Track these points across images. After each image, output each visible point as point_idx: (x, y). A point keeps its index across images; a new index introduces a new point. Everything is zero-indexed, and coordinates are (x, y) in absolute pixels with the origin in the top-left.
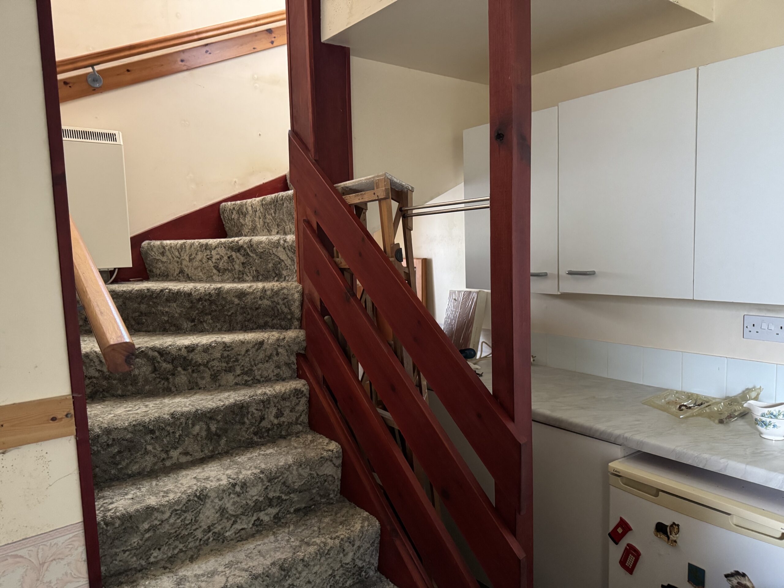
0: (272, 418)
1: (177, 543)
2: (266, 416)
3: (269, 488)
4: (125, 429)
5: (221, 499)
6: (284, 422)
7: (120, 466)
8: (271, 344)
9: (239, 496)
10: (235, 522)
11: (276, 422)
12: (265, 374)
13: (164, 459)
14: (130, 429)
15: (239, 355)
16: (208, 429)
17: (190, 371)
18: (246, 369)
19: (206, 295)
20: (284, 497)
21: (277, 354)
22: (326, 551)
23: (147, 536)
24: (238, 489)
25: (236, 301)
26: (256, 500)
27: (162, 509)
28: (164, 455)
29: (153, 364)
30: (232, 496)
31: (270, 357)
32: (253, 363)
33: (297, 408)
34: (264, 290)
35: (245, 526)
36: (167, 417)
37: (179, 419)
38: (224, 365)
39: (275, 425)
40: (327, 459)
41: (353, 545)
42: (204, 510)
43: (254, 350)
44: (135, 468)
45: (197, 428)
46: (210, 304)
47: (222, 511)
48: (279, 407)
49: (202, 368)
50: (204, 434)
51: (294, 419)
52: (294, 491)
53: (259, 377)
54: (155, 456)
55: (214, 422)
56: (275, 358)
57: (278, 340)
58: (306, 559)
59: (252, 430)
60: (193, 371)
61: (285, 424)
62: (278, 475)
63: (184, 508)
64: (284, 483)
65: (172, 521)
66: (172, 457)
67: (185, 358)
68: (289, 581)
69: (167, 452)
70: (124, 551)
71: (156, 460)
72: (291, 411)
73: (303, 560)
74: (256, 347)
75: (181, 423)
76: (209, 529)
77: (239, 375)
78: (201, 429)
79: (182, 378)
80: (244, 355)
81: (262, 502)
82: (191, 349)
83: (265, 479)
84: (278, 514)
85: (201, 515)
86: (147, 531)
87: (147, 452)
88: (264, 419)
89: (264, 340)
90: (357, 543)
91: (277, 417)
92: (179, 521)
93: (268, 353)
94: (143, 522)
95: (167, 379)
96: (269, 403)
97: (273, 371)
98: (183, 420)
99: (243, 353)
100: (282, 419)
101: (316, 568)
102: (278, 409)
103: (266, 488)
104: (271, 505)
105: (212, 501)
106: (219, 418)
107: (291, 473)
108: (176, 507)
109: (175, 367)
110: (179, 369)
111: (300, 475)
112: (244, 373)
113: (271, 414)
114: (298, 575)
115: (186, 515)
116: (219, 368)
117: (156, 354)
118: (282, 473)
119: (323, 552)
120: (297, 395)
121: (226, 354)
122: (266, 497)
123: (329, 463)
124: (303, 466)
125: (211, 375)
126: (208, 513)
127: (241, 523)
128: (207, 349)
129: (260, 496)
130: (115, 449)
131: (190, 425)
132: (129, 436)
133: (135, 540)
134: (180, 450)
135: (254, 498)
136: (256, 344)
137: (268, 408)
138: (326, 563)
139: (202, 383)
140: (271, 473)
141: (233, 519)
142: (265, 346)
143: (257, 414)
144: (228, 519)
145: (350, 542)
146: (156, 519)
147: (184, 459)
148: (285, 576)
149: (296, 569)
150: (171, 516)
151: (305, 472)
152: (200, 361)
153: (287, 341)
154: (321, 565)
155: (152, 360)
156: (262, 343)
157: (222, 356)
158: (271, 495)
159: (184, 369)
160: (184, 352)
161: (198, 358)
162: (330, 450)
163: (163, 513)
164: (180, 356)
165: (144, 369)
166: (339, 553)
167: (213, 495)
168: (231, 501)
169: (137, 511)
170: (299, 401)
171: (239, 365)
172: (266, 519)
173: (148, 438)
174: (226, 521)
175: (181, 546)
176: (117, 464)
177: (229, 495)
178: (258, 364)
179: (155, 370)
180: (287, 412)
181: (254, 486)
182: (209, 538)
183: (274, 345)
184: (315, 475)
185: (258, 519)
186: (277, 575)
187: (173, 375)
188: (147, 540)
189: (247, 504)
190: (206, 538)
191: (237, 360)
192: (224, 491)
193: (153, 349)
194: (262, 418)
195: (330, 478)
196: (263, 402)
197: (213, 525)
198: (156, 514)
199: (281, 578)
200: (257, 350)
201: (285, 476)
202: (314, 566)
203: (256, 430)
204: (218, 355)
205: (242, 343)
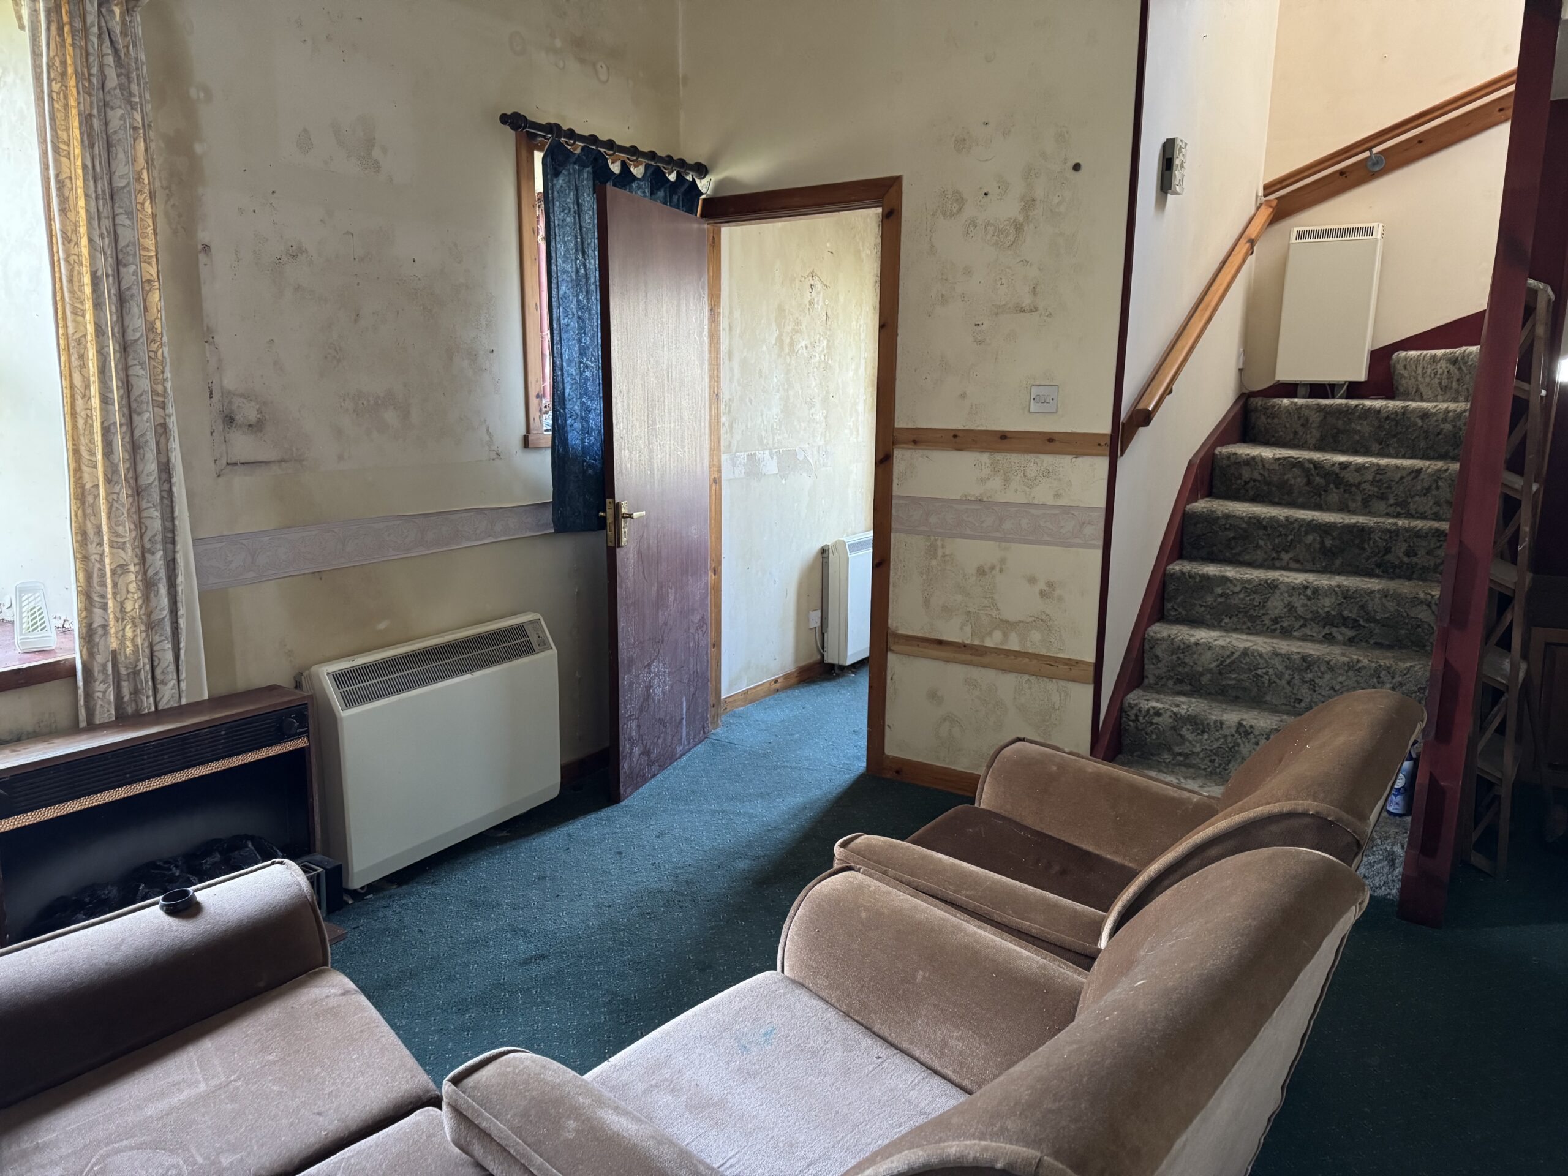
0: (1401, 555)
1: (1246, 619)
2: (1393, 549)
3: (1345, 605)
4: (1242, 518)
5: (1291, 596)
6: (1417, 564)
7: (1234, 552)
8: (1431, 475)
9: (1309, 599)
10: (1304, 625)
11: (1406, 559)
12: (1421, 509)
13: (1273, 559)
14: (1246, 519)
15: (1392, 481)
16: (1322, 543)
17: (1342, 490)
18: (1400, 500)
19: (1392, 414)
20: (1361, 622)
21: (1438, 488)
22: (1357, 668)
23: (1220, 600)
24: (1309, 592)
25: (1420, 423)
26: (1328, 612)
27: (1235, 582)
28: (1274, 555)
29: (1307, 476)
30: (1302, 597)
31: (1429, 489)
32: (1408, 493)
33: (1438, 552)
34: (1447, 411)
35: (1314, 634)
36: (1281, 518)
37: (1292, 523)
38: (1376, 489)
39: (1404, 563)
40: (1422, 602)
41: (1393, 678)
42: (1272, 599)
43: (1410, 478)
44: (1247, 557)
45: (1310, 538)
46: (1396, 425)
47: (1291, 608)
48: (1412, 544)
49: (1354, 489)
50: (1318, 546)
51: (1432, 563)
52: (1376, 621)
53: (1414, 512)
54: (1266, 553)
55: (1330, 537)
56: (1434, 492)
57: (1439, 470)
58: (1331, 663)
59: (1373, 560)
60: (1345, 491)
61: (1419, 566)
62: (1355, 595)
63: (1254, 589)
64: (1362, 607)
65: (1242, 595)
66: (1282, 560)
67: (1337, 474)
68: (1310, 676)
69: (1278, 552)
70: (1201, 606)
71: (1266, 557)
72: (1428, 553)
73: (1328, 663)
74: (1413, 475)
75: (1294, 528)
76: (1275, 621)
77: (1391, 505)
78: (1314, 540)
79: (1334, 496)
80: (1397, 483)
81: (1334, 616)
82: (1344, 466)
83: (1339, 594)
84: (1354, 638)
85: (1269, 603)
86: (1221, 595)
87: (1258, 547)
88: (1390, 552)
89: (1422, 469)
90: (1398, 679)
91: (1407, 554)
92: (1248, 598)
93: (1426, 485)
94: (1218, 586)
95: (1320, 495)
96: (1397, 535)
97: (1431, 508)
98: (1296, 525)
99: (1397, 479)
100: (1415, 560)
101: (1341, 679)
102: (1410, 546)
103: (1340, 604)
104: (1345, 625)
105: (1281, 594)
106: (1335, 534)
107: (1372, 600)
108: (1247, 585)
109: (1328, 484)
110: (1332, 486)
111: (1384, 606)
112: (1397, 504)
113: (1400, 548)
114: (1319, 674)
115: (1255, 596)
116: (1370, 493)
117: (1311, 466)
118: (1361, 595)
119: (1353, 667)
120: (1439, 536)
121: (1378, 477)
122: (1340, 614)
123: (1425, 607)
124: (1389, 598)
125: (1363, 499)
126: (1275, 603)
127: (1311, 630)
128: (1360, 468)
129: (1333, 610)
130: (1231, 534)
131: (1303, 533)
132: (1244, 526)
133: (1210, 599)
134: (1291, 555)
135: (1327, 609)
136: (1412, 472)
137: (1396, 540)
138: (1355, 679)
139: (1352, 505)
140: (1348, 590)
141: (1302, 622)
142: (1422, 476)
143: (1383, 544)
144: (1297, 619)
145: (1389, 673)
146: (1228, 589)
147: (1293, 565)
148: (1307, 668)
149: (1319, 667)
150: (1241, 591)
151: (1391, 606)
152: (1352, 481)
153: (1450, 474)
154: (1348, 678)
155: (1307, 472)
156: (1419, 471)
157: (1374, 477)
158: (1346, 613)
159: (1337, 488)
160: (1336, 468)
161: (1350, 477)
162: (1430, 594)
163: (1235, 586)
164: (1333, 472)
165: (1299, 480)
166: (1372, 676)
167: (1283, 588)
168: (1301, 601)
169: (1215, 575)
170: (1441, 545)
171: (1392, 493)
172: (1340, 638)
173: (1261, 532)
174: (1294, 619)
175: (1249, 624)
176: (1232, 549)
177: (1300, 594)
178: (1414, 496)
179: (1309, 483)
180: (1422, 552)
181: (1326, 596)
182: (1275, 630)
183: (1433, 475)
184: (1405, 614)
185: (1330, 634)
186: (1298, 662)
187: (1325, 491)
188: (1220, 603)
189: (1318, 612)
190: (1273, 627)
191: (1390, 487)
192: (1294, 588)
193: (1310, 461)
194: (1388, 550)
195: (1426, 626)
196: (1389, 531)
197: (1281, 617)
198: (1229, 584)
199: (1303, 668)
200: (1413, 479)
201: (1364, 600)
202: (1340, 674)
203: (1379, 561)
204: (1370, 478)
205: (1397, 467)
